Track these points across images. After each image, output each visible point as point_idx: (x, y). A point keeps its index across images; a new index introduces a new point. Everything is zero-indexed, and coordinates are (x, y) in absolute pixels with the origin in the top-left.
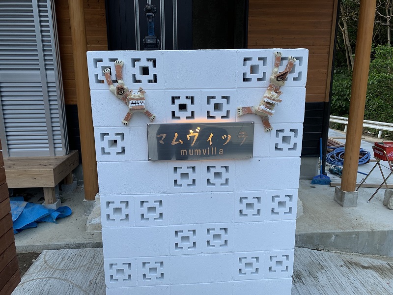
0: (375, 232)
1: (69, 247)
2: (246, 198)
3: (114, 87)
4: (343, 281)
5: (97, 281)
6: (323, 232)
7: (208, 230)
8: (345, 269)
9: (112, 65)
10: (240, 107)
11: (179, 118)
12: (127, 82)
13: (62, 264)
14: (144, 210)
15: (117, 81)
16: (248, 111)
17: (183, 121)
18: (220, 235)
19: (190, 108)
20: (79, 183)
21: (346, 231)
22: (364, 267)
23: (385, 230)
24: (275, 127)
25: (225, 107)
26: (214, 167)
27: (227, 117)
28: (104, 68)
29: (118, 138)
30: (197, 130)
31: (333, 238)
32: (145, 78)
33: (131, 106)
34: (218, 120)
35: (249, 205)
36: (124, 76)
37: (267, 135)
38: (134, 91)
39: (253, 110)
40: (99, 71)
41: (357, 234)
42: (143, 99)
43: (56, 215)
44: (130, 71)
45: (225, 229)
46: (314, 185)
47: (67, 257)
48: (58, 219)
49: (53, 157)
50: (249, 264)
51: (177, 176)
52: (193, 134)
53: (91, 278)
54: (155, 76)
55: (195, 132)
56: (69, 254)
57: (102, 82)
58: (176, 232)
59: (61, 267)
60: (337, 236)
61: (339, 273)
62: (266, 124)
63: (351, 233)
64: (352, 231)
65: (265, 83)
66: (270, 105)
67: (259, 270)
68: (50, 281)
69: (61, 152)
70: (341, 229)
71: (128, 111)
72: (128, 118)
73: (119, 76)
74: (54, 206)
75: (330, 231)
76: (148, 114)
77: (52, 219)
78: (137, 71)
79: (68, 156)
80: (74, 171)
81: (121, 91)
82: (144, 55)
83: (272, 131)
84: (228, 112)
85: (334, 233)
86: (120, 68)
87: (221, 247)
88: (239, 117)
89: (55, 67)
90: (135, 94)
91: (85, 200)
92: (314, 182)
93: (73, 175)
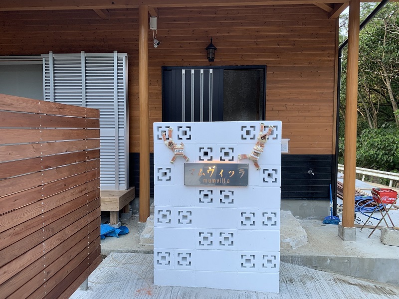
0: (364, 259)
1: (128, 252)
2: (246, 213)
3: (167, 142)
4: (327, 288)
5: (147, 270)
6: (320, 255)
7: (221, 233)
8: (333, 282)
9: (167, 130)
10: (240, 154)
11: (203, 160)
12: (174, 139)
13: (124, 261)
14: (180, 217)
15: (169, 139)
16: (244, 157)
17: (206, 161)
18: (227, 238)
19: (210, 154)
20: (134, 213)
21: (339, 256)
22: (349, 283)
23: (373, 258)
24: (262, 167)
25: (231, 154)
26: (225, 191)
27: (233, 160)
28: (162, 131)
29: (167, 171)
30: (213, 167)
31: (329, 261)
32: (184, 137)
33: (175, 152)
34: (227, 162)
35: (247, 218)
36: (173, 136)
37: (258, 172)
38: (178, 144)
39: (248, 157)
40: (159, 133)
41: (349, 259)
42: (182, 149)
43: (119, 231)
44: (176, 133)
45: (232, 234)
46: (325, 224)
47: (127, 257)
48: (120, 235)
49: (117, 190)
50: (247, 260)
51: (202, 196)
52: (212, 169)
53: (143, 269)
54: (190, 136)
55: (212, 168)
56: (128, 255)
57: (161, 139)
58: (200, 233)
59: (123, 262)
60: (331, 259)
61: (326, 284)
62: (256, 165)
63: (344, 258)
64: (344, 256)
65: (255, 141)
66: (257, 154)
67: (255, 265)
68: (117, 268)
69: (124, 187)
70: (336, 254)
71: (174, 155)
72: (174, 159)
73: (170, 136)
74: (116, 226)
75: (326, 255)
76: (185, 157)
77: (116, 234)
78: (180, 133)
79: (128, 190)
80: (131, 203)
81: (171, 144)
82: (184, 124)
83: (261, 170)
84: (233, 157)
85: (329, 257)
86: (170, 132)
87: (229, 246)
88: (240, 160)
89: (125, 126)
90: (178, 146)
91: (139, 222)
92: (325, 222)
93: (130, 206)
